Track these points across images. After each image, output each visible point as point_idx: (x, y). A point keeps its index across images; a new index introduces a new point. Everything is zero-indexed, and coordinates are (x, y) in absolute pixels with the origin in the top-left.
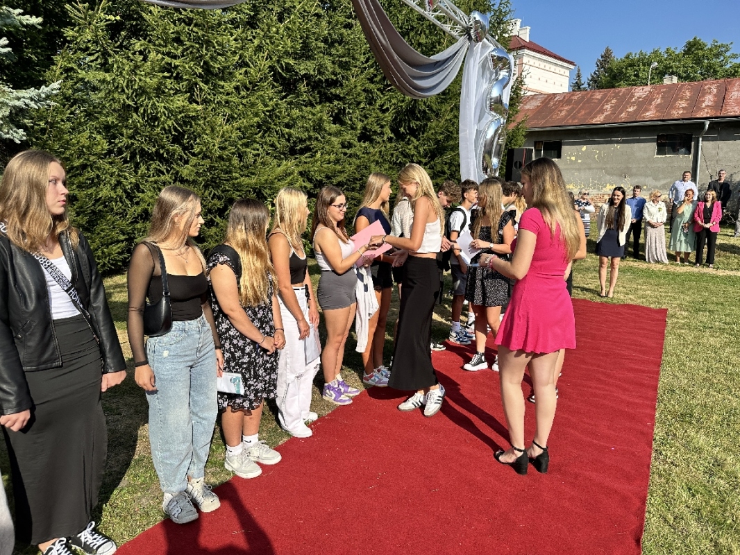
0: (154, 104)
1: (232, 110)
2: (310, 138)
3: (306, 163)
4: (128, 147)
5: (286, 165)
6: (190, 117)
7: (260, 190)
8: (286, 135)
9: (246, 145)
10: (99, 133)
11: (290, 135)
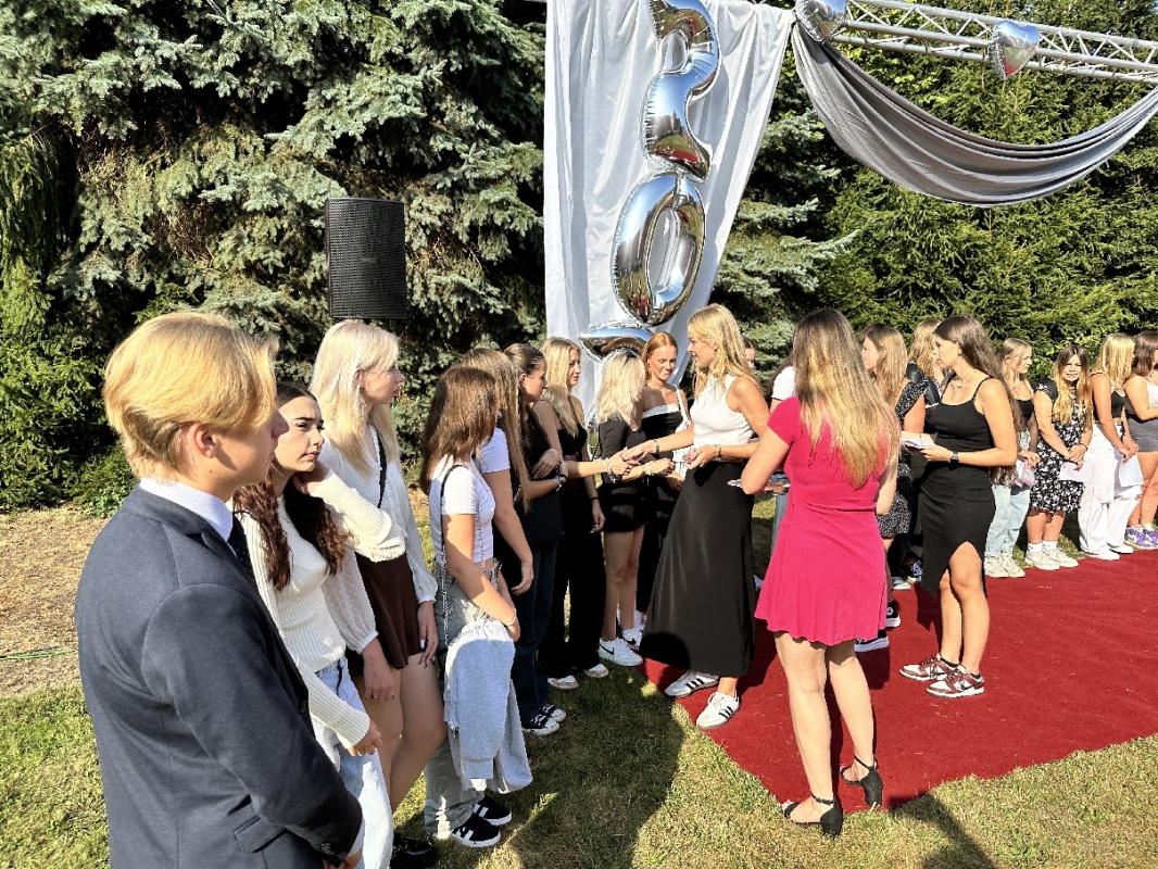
0: (937, 237)
1: (1028, 231)
2: (1140, 253)
3: (1130, 287)
4: (900, 285)
5: (1098, 292)
6: (975, 246)
7: (1056, 327)
8: (1101, 253)
9: (1042, 271)
10: (867, 269)
11: (1107, 252)
